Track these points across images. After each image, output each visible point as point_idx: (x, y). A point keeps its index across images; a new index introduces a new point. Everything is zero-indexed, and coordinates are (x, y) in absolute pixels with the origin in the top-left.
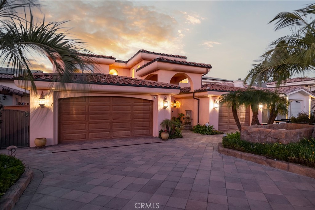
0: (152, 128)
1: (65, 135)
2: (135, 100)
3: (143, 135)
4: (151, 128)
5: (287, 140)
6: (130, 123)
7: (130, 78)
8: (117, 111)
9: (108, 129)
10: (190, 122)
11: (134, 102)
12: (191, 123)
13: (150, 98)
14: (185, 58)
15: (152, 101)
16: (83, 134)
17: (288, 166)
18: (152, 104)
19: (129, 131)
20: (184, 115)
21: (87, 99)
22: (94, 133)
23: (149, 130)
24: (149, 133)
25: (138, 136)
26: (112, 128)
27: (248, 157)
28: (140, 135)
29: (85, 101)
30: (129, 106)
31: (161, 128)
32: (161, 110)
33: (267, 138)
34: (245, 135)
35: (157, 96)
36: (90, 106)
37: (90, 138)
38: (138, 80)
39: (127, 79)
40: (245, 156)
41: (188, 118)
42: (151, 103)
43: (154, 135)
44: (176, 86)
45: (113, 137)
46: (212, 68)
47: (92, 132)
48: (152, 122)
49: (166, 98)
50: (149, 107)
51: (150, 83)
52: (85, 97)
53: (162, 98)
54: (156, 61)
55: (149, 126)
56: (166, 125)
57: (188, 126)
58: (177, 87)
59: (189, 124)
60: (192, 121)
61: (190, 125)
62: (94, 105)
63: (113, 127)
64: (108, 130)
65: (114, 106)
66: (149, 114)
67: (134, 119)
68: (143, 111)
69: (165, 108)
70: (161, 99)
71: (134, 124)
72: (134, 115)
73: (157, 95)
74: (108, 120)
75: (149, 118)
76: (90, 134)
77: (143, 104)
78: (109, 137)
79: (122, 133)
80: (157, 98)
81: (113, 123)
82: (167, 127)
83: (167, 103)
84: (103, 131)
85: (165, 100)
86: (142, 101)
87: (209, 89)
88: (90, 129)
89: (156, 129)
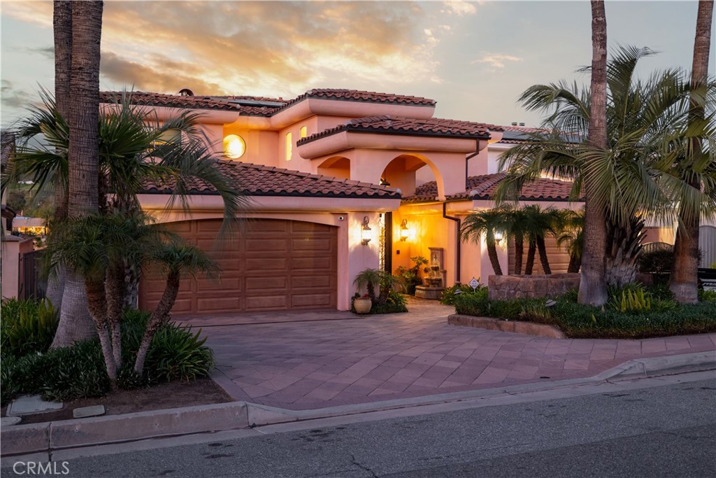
0: (336, 290)
1: (149, 302)
2: (296, 225)
3: (314, 307)
4: (334, 290)
5: (537, 294)
6: (284, 278)
7: (283, 172)
8: (257, 250)
9: (237, 291)
10: (440, 280)
11: (294, 231)
12: (443, 281)
13: (330, 220)
14: (431, 104)
15: (336, 228)
16: (186, 300)
17: (514, 325)
18: (336, 235)
19: (283, 297)
20: (425, 262)
21: (193, 226)
22: (207, 300)
23: (328, 295)
24: (327, 302)
25: (303, 307)
26: (245, 289)
27: (481, 323)
28: (307, 307)
29: (190, 231)
30: (281, 241)
31: (355, 290)
32: (357, 249)
33: (516, 291)
34: (493, 291)
35: (345, 216)
36: (199, 241)
37: (201, 310)
38: (302, 177)
39: (275, 172)
40: (477, 322)
41: (436, 269)
42: (332, 231)
43: (340, 307)
44: (391, 192)
45: (247, 310)
46: (490, 138)
47: (204, 296)
48: (336, 277)
49: (366, 219)
50: (328, 240)
51: (329, 185)
52: (190, 222)
53: (358, 219)
54: (343, 131)
55: (329, 286)
56: (367, 283)
57: (435, 289)
58: (393, 194)
59: (436, 286)
60: (445, 276)
61: (440, 286)
62: (205, 237)
63: (247, 286)
64: (237, 293)
65: (249, 240)
66: (328, 258)
67: (294, 268)
68: (313, 252)
69: (365, 243)
70: (356, 222)
71: (294, 279)
72: (294, 259)
73: (346, 214)
74: (237, 272)
75: (329, 268)
76: (200, 300)
77: (315, 235)
78: (238, 308)
79: (266, 300)
80: (347, 219)
81: (249, 279)
82: (370, 288)
83: (368, 231)
84: (227, 295)
85: (365, 224)
86: (313, 228)
87: (476, 195)
88: (200, 290)
89: (345, 292)
